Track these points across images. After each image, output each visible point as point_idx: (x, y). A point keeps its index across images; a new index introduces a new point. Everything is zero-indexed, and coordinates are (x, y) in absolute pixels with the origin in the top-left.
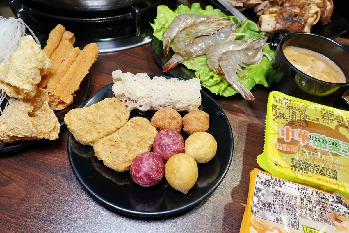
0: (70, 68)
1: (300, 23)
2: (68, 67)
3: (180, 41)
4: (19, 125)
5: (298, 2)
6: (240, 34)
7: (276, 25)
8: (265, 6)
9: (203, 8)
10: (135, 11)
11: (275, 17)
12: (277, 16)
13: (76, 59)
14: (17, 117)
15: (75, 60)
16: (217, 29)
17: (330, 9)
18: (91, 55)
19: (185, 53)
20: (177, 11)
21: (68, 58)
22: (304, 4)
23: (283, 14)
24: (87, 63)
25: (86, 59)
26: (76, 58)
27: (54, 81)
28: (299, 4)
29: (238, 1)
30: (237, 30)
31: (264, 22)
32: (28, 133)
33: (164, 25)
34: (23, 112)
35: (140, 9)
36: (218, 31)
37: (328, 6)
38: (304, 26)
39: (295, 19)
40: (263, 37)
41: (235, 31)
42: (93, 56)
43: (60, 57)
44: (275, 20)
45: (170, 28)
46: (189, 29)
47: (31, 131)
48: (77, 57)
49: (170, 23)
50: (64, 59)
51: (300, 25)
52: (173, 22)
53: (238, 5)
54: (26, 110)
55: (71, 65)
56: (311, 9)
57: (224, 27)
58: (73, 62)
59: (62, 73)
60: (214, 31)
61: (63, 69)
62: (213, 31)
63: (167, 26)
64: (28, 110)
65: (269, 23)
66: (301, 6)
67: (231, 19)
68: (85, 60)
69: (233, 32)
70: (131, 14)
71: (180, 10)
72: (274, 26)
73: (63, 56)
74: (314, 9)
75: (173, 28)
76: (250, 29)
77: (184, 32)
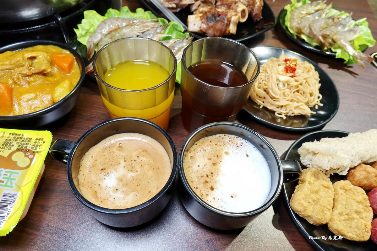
1: (223, 22)
5: (227, 1)
6: (166, 35)
7: (201, 25)
8: (198, 5)
9: (133, 10)
10: (58, 20)
11: (201, 17)
12: (202, 16)
16: (142, 31)
17: (258, 6)
20: (106, 15)
22: (232, 2)
23: (207, 14)
28: (228, 3)
29: (170, 3)
30: (163, 31)
31: (190, 22)
33: (88, 30)
35: (62, 17)
36: (143, 33)
37: (257, 3)
38: (228, 25)
39: (218, 18)
40: (186, 37)
41: (160, 33)
44: (200, 20)
45: (95, 32)
46: (113, 33)
49: (96, 27)
51: (223, 24)
52: (98, 27)
53: (170, 6)
56: (238, 7)
57: (150, 29)
60: (139, 33)
62: (137, 33)
63: (92, 30)
65: (195, 23)
66: (229, 5)
67: (160, 21)
69: (158, 33)
70: (54, 22)
71: (109, 13)
72: (200, 26)
74: (241, 7)
75: (98, 32)
76: (176, 30)
77: (109, 36)
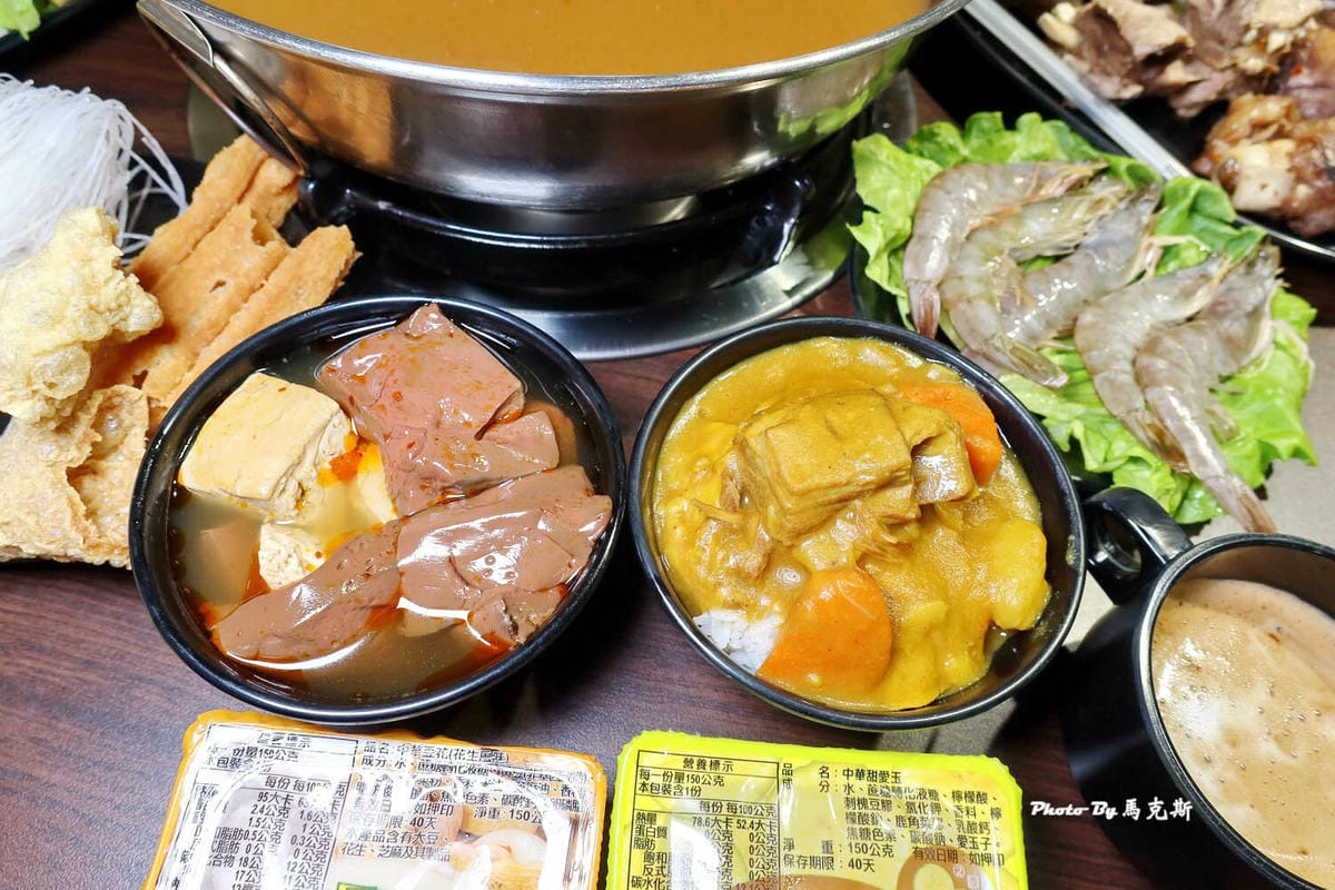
0: (239, 314)
2: (233, 309)
3: (975, 298)
4: (28, 513)
7: (1293, 189)
13: (264, 282)
14: (27, 482)
15: (262, 286)
18: (322, 270)
19: (1015, 359)
21: (236, 275)
23: (1323, 147)
24: (303, 297)
25: (301, 283)
26: (267, 279)
27: (174, 357)
31: (1248, 178)
32: (53, 542)
34: (51, 466)
42: (329, 272)
43: (212, 270)
45: (919, 236)
47: (65, 537)
48: (273, 274)
50: (222, 277)
54: (62, 458)
55: (246, 301)
58: (253, 291)
59: (209, 329)
61: (213, 317)
64: (70, 458)
67: (1122, 170)
68: (299, 288)
72: (1283, 194)
73: (224, 267)
75: (934, 237)
